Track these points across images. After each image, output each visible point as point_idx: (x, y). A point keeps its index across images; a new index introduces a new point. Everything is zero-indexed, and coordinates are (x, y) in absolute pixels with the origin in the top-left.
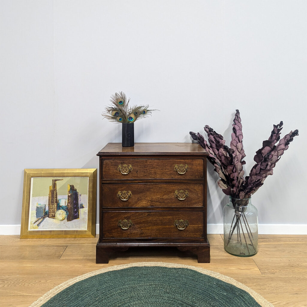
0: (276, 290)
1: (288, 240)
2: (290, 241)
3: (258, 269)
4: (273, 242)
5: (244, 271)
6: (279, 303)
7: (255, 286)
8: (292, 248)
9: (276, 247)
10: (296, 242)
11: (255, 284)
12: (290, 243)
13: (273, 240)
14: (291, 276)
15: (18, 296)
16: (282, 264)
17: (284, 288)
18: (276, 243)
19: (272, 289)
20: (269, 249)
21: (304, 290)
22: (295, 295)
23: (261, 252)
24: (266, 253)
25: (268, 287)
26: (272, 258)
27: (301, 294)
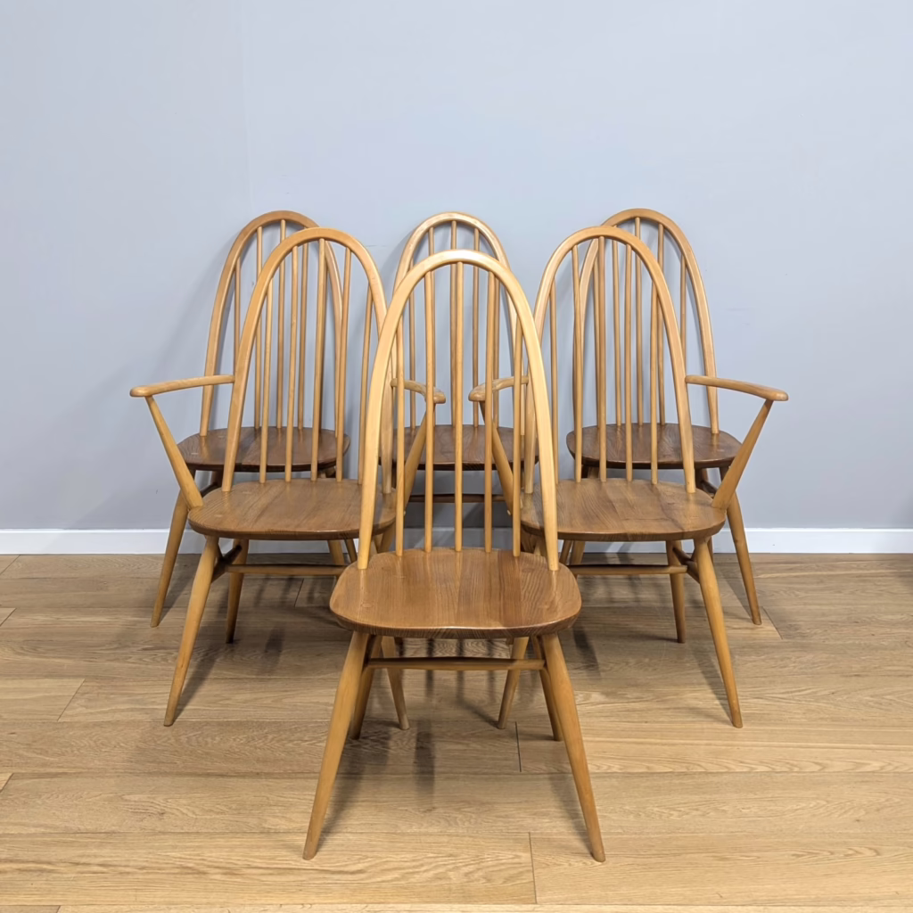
0: (811, 668)
1: (855, 566)
2: (862, 569)
3: (774, 629)
4: (817, 570)
5: (739, 631)
6: (815, 693)
7: (763, 660)
8: (861, 584)
9: (822, 582)
10: (873, 571)
11: (763, 657)
12: (860, 572)
13: (818, 566)
14: (850, 642)
15: (226, 679)
16: (833, 618)
17: (831, 665)
18: (825, 573)
19: (803, 666)
20: (804, 586)
21: (876, 668)
22: (854, 678)
23: (785, 592)
24: (797, 596)
25: (794, 662)
26: (810, 604)
27: (867, 676)
